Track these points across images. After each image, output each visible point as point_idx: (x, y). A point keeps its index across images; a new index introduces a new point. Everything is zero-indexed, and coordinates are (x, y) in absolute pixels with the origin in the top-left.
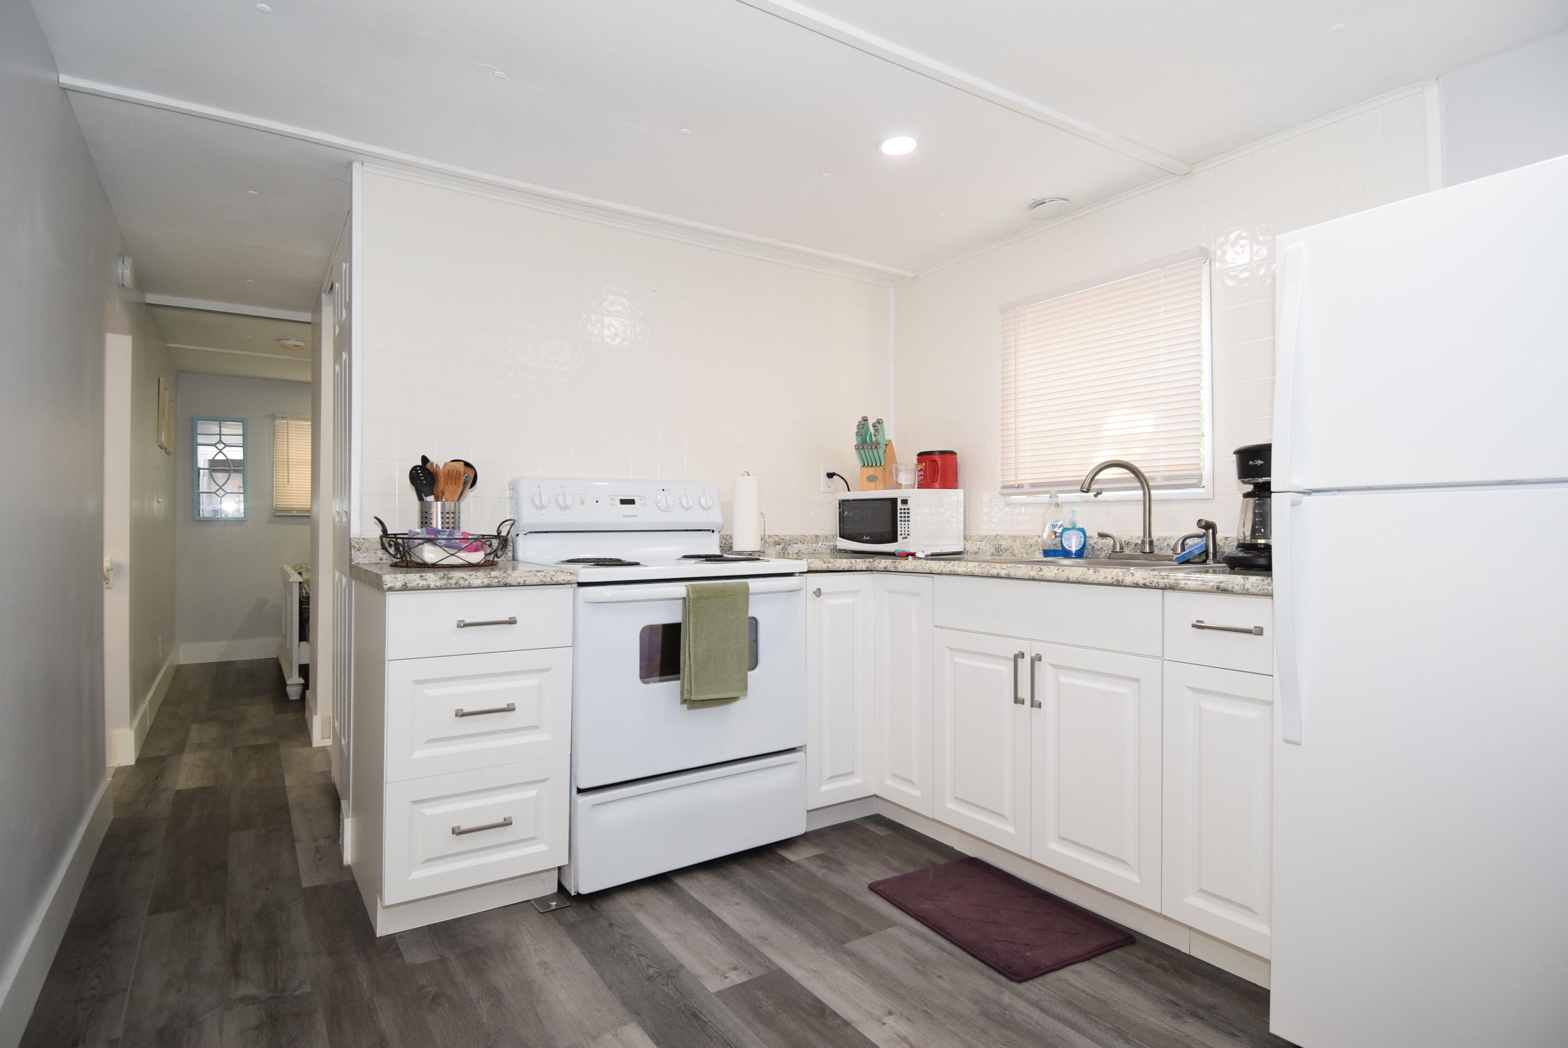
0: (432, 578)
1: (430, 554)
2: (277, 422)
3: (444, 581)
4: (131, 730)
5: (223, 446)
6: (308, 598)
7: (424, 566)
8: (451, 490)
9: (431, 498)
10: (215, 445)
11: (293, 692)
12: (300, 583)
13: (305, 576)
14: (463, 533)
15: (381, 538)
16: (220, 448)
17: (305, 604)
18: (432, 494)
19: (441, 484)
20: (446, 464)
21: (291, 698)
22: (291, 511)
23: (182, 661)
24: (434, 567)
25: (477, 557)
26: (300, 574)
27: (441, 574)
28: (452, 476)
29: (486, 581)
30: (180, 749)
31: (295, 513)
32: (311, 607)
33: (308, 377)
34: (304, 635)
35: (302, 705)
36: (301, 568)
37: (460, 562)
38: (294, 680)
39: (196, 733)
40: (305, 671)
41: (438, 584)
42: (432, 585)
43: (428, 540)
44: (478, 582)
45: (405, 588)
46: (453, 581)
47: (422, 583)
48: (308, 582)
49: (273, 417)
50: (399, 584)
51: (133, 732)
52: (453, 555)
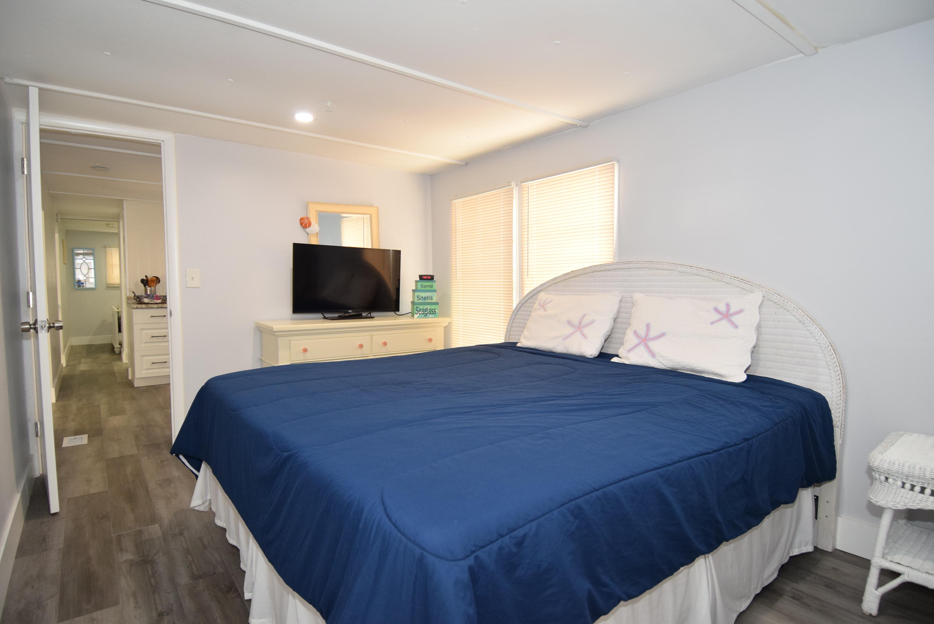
0: (144, 306)
1: (146, 300)
2: (107, 249)
3: (146, 307)
4: (64, 355)
5: (85, 259)
6: (120, 317)
7: (144, 303)
8: (152, 284)
9: (147, 287)
10: (81, 259)
11: (117, 351)
12: (118, 312)
13: (120, 310)
14: (156, 295)
15: (134, 297)
16: (84, 260)
17: (119, 319)
18: (147, 285)
19: (150, 283)
20: (151, 278)
21: (117, 352)
22: (114, 285)
23: (73, 344)
24: (147, 303)
25: (159, 301)
26: (118, 309)
27: (146, 305)
28: (152, 281)
29: (157, 306)
30: (80, 363)
31: (116, 286)
32: (121, 320)
33: (117, 232)
34: (120, 331)
35: (120, 353)
36: (119, 307)
37: (154, 302)
38: (117, 346)
39: (83, 360)
40: (121, 344)
41: (145, 307)
42: (144, 307)
43: (145, 297)
44: (155, 307)
45: (137, 308)
46: (149, 307)
47: (141, 307)
48: (120, 312)
49: (105, 247)
50: (135, 307)
51: (64, 356)
52: (152, 301)
